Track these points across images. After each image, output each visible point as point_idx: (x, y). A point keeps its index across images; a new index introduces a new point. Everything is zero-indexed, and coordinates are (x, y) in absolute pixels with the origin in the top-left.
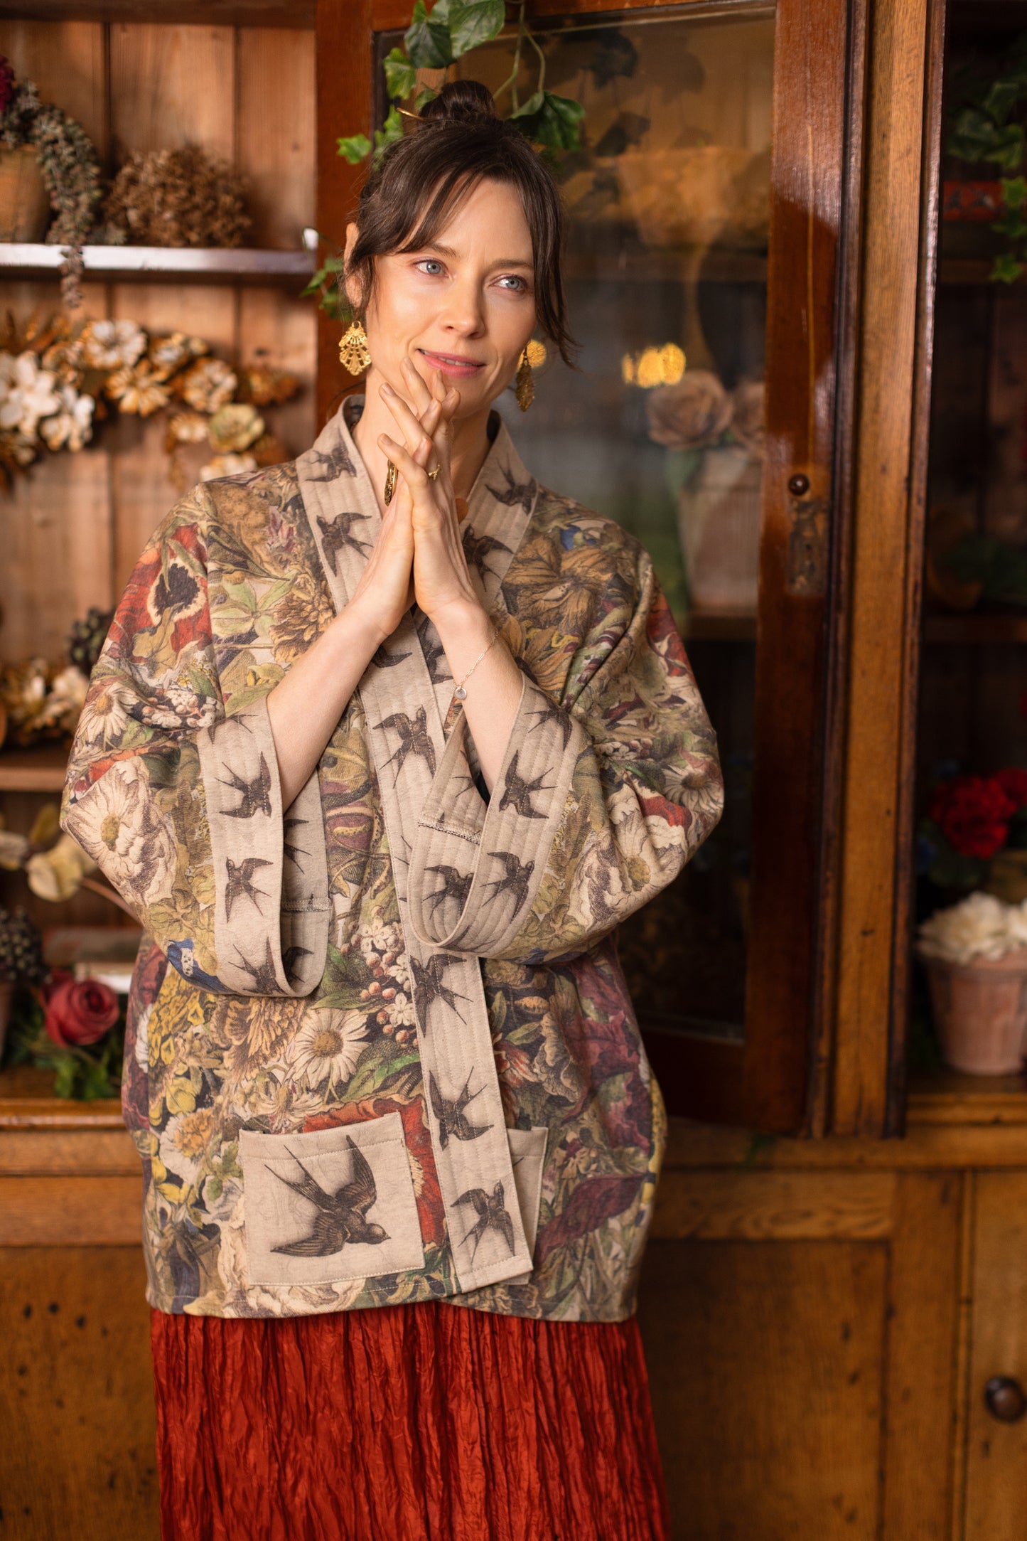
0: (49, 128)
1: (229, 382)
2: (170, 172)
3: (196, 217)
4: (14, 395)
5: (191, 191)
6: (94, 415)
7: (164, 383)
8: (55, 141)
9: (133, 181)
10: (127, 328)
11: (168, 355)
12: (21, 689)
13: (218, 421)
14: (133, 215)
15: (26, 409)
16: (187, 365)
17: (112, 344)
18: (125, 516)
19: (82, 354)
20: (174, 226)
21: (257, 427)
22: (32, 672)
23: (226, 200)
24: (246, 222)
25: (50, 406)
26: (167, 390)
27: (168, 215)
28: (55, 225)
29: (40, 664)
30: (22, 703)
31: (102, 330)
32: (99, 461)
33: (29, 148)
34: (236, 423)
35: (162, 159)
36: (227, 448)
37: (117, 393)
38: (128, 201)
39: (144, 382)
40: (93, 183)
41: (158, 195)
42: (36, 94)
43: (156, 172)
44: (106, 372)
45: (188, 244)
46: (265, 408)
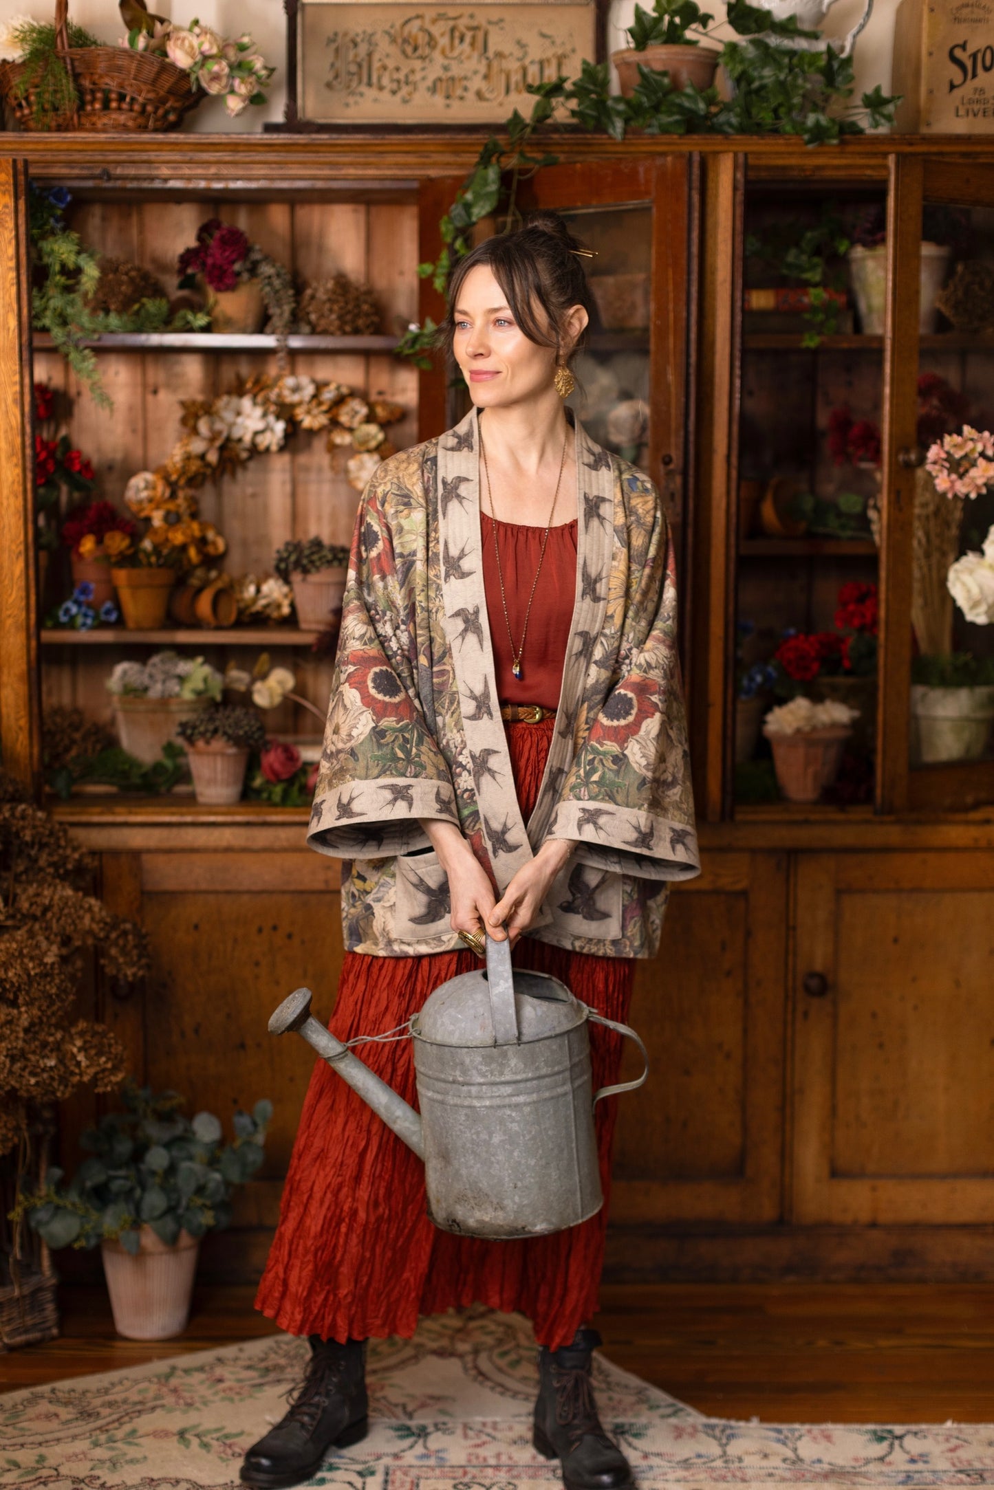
0: (267, 270)
1: (364, 411)
2: (334, 292)
3: (349, 317)
4: (240, 420)
5: (347, 303)
6: (286, 431)
7: (326, 412)
8: (270, 277)
9: (313, 297)
10: (304, 380)
11: (328, 395)
12: (241, 592)
13: (358, 433)
14: (313, 317)
15: (246, 428)
16: (340, 401)
17: (296, 389)
18: (300, 489)
19: (279, 395)
20: (337, 323)
21: (381, 436)
22: (248, 581)
23: (365, 307)
24: (375, 319)
25: (260, 425)
26: (328, 416)
27: (333, 317)
28: (270, 324)
29: (252, 577)
30: (242, 600)
31: (290, 381)
32: (286, 458)
33: (255, 281)
34: (368, 434)
35: (330, 285)
36: (363, 448)
37: (300, 417)
38: (311, 308)
39: (315, 411)
40: (292, 299)
41: (327, 306)
42: (260, 250)
43: (327, 291)
44: (293, 406)
45: (344, 333)
46: (384, 426)
